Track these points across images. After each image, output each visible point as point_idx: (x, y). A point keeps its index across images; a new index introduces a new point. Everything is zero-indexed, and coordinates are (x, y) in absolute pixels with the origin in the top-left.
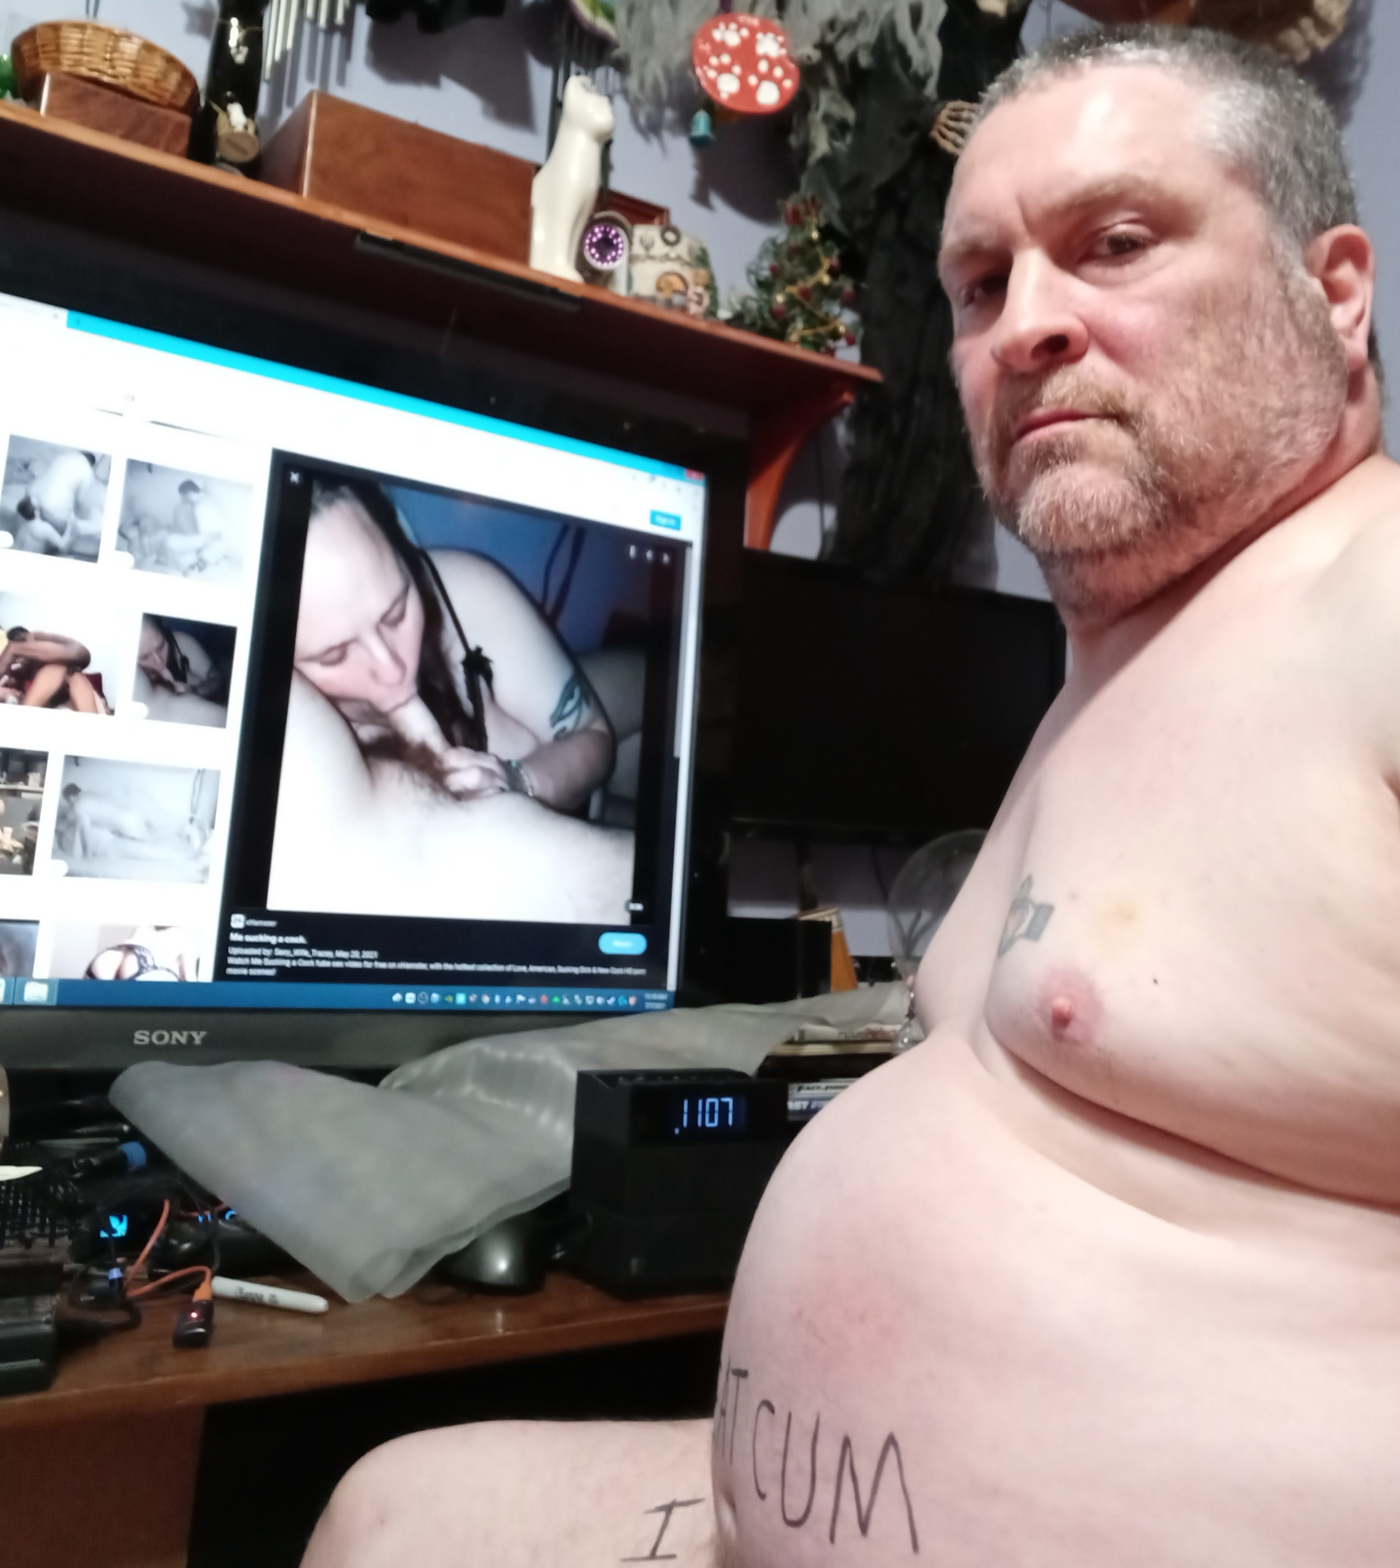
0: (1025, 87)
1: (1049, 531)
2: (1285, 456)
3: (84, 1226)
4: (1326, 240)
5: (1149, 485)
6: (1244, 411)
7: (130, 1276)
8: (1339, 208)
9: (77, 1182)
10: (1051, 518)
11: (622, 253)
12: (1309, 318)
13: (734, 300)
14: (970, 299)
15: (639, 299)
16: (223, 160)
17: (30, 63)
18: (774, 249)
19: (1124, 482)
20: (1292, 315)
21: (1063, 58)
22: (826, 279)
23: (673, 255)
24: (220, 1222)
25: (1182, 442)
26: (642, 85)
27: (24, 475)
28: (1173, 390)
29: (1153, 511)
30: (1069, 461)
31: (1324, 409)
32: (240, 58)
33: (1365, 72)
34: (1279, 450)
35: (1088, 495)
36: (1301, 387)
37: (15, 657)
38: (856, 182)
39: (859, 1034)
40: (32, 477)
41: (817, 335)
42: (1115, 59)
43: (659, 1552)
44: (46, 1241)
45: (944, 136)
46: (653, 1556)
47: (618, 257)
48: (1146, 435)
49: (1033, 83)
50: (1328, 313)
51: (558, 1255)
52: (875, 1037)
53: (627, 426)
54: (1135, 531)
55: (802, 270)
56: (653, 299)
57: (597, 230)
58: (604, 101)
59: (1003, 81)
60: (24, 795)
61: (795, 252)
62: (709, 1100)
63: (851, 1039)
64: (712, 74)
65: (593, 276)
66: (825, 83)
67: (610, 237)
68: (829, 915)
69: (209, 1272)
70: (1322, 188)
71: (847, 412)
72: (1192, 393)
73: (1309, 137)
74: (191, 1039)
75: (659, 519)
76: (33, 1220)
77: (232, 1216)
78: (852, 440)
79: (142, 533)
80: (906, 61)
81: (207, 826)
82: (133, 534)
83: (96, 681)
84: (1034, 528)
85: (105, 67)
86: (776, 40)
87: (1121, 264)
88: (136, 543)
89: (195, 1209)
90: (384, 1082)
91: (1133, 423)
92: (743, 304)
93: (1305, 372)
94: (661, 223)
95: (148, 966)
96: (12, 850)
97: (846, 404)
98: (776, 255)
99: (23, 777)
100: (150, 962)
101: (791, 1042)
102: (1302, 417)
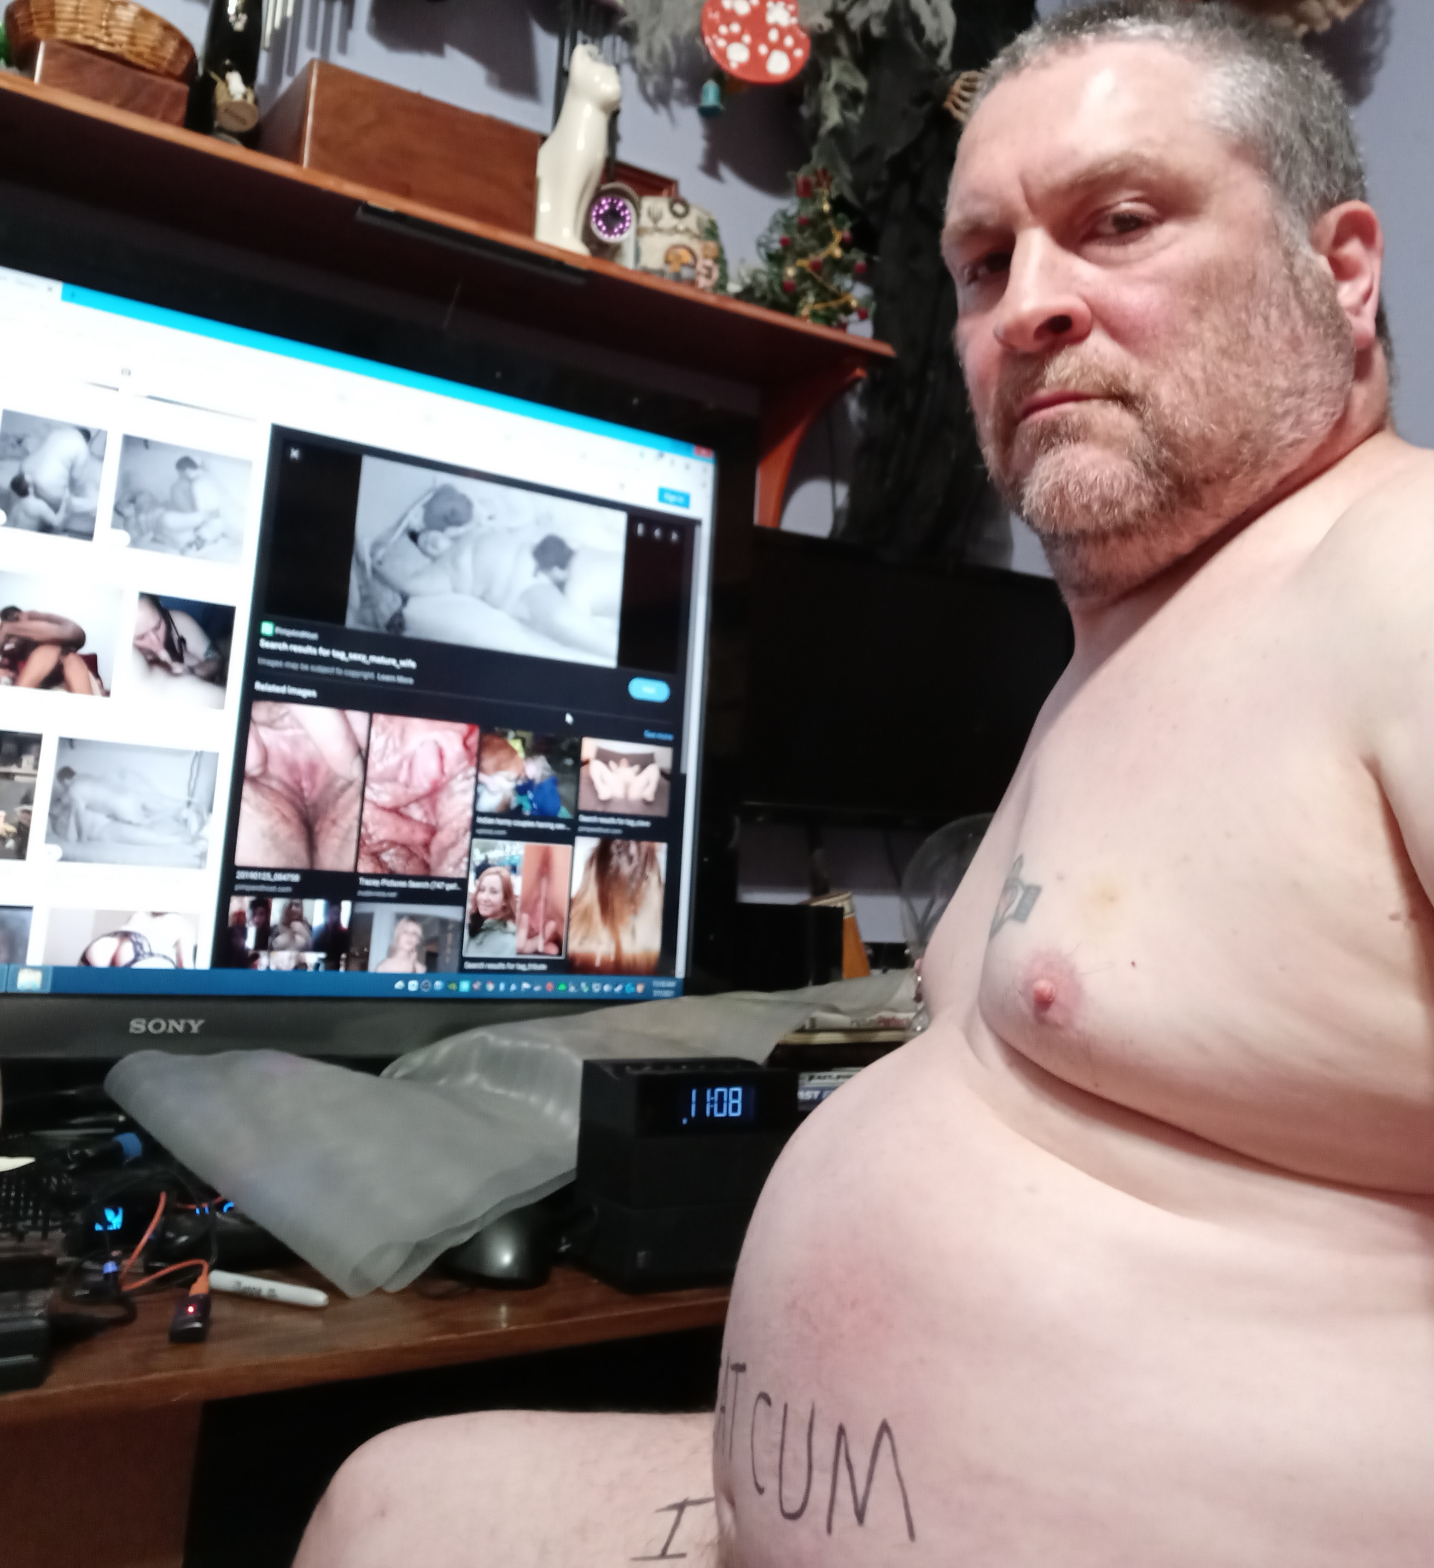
0: (1028, 64)
1: (1053, 512)
2: (1292, 436)
3: (78, 1218)
4: (1333, 217)
5: (1154, 467)
6: (1250, 391)
7: (125, 1270)
8: (1346, 185)
9: (72, 1173)
10: (1054, 499)
11: (630, 225)
12: (1316, 296)
13: (744, 273)
14: (974, 278)
15: (647, 272)
16: (221, 130)
17: (24, 30)
18: (784, 221)
19: (1128, 464)
20: (1298, 294)
21: (1065, 33)
22: (838, 252)
23: (681, 227)
24: (218, 1215)
25: (1186, 423)
26: (650, 53)
27: (18, 451)
28: (1177, 372)
29: (1158, 493)
30: (1072, 441)
31: (1330, 388)
32: (239, 26)
33: (1387, 42)
34: (1285, 430)
35: (1091, 476)
36: (1307, 366)
37: (9, 637)
38: (868, 154)
39: (871, 1021)
40: (26, 454)
41: (828, 309)
42: (1118, 34)
43: (670, 1551)
44: (39, 1234)
45: (958, 107)
46: (663, 1555)
47: (625, 230)
48: (1150, 418)
49: (1036, 60)
50: (1335, 291)
51: (563, 1248)
52: (888, 1025)
53: (635, 401)
54: (1139, 514)
55: (813, 242)
56: (661, 273)
57: (604, 202)
58: (612, 70)
59: (1006, 57)
60: (17, 778)
61: (805, 225)
62: (718, 1090)
63: (862, 1027)
64: (721, 43)
65: (600, 249)
66: (837, 53)
67: (617, 209)
68: (842, 900)
69: (206, 1266)
70: (1329, 165)
71: (859, 387)
72: (1197, 374)
73: (1315, 113)
74: (188, 1027)
75: (667, 496)
76: (26, 1212)
77: (230, 1209)
78: (864, 416)
79: (138, 510)
80: (919, 30)
81: (205, 810)
82: (129, 511)
83: (91, 662)
84: (1037, 509)
85: (100, 34)
86: (786, 8)
87: (1124, 243)
88: (132, 521)
89: (192, 1202)
90: (386, 1072)
91: (1137, 404)
92: (754, 278)
93: (1311, 351)
94: (669, 195)
95: (145, 953)
96: (4, 834)
97: (858, 379)
98: (787, 227)
99: (16, 759)
100: (146, 949)
101: (802, 1030)
102: (1308, 396)
